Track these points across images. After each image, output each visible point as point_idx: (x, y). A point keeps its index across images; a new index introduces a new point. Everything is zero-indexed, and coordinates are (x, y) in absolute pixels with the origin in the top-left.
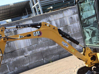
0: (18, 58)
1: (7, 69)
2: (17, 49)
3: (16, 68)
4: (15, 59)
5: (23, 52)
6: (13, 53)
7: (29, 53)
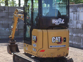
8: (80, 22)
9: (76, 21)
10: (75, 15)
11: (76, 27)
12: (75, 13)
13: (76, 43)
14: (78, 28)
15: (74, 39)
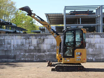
0: (41, 54)
1: (34, 58)
2: (42, 49)
3: (38, 59)
4: (39, 54)
5: (44, 51)
6: (39, 51)
7: (47, 53)
8: (33, 45)
9: (28, 45)
10: (27, 41)
11: (29, 49)
12: (28, 39)
13: (29, 59)
14: (31, 49)
15: (27, 56)
